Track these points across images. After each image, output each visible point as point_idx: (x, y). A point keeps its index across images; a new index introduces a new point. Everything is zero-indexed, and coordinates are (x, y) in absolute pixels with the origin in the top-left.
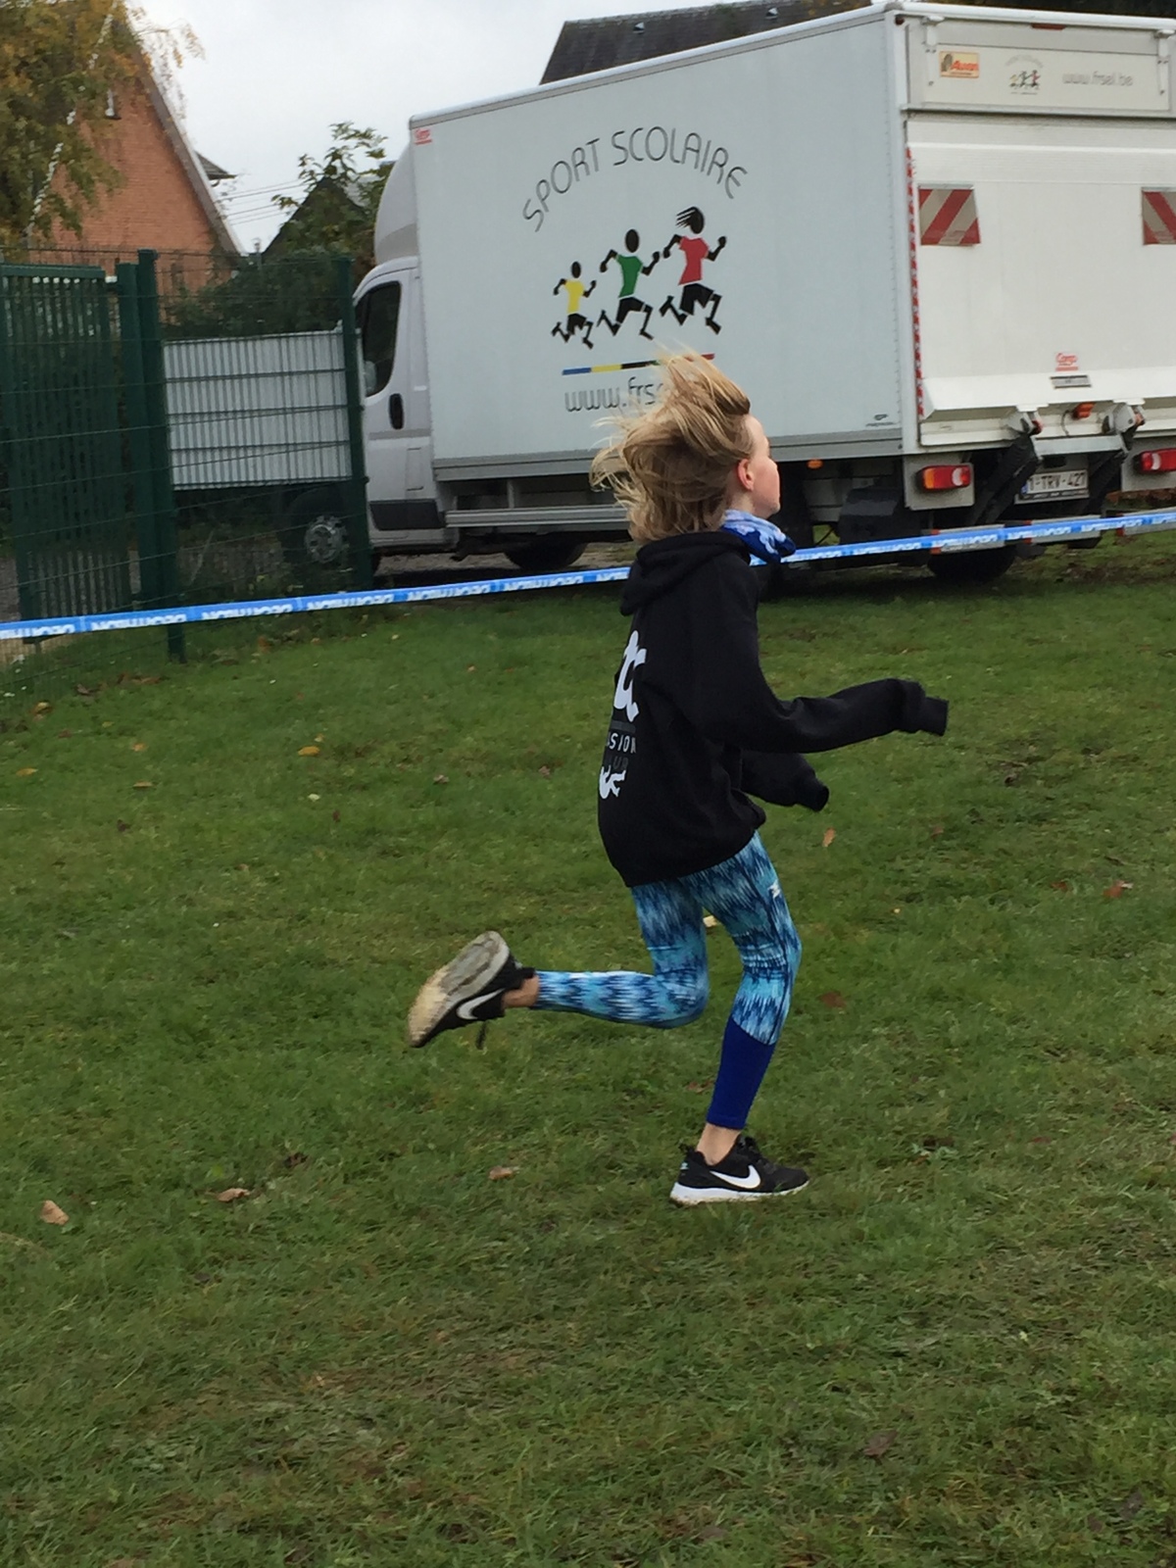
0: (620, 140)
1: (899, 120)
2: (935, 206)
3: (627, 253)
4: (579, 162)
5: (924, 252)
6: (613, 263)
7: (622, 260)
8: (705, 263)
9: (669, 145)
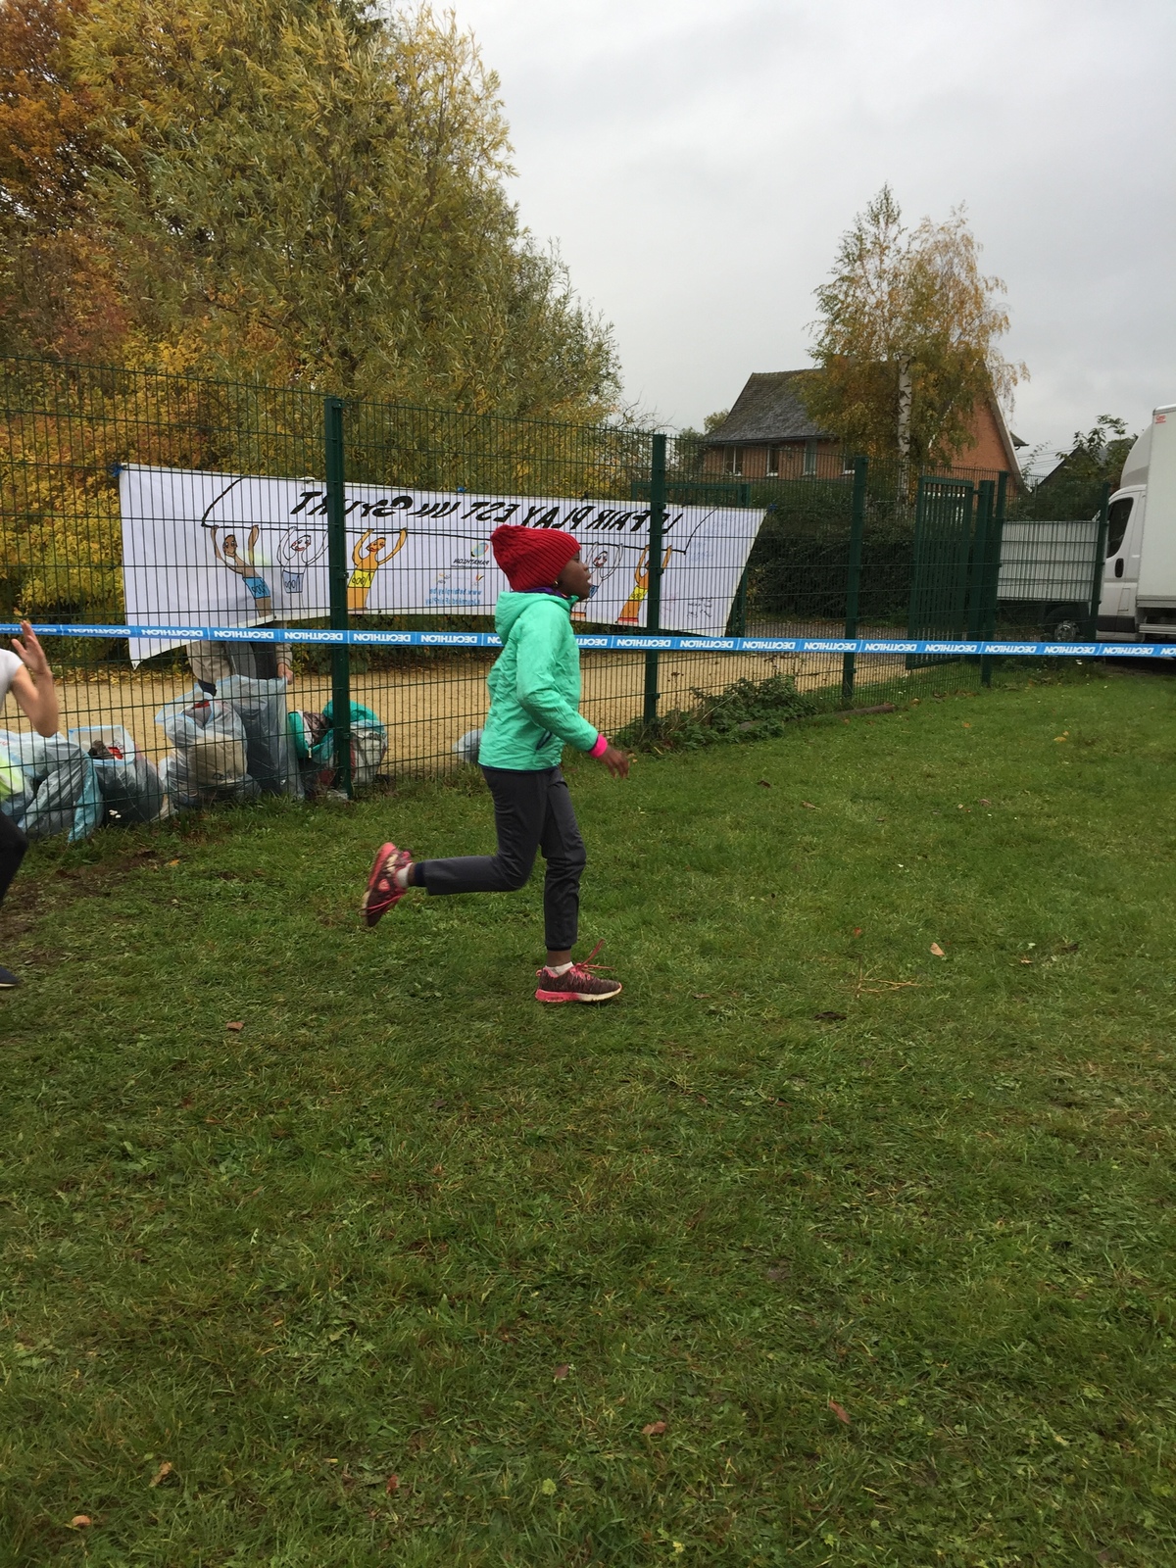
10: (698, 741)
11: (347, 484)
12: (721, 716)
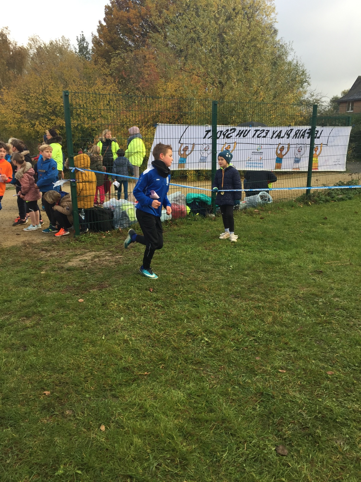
10: (323, 201)
11: (218, 126)
12: (332, 193)
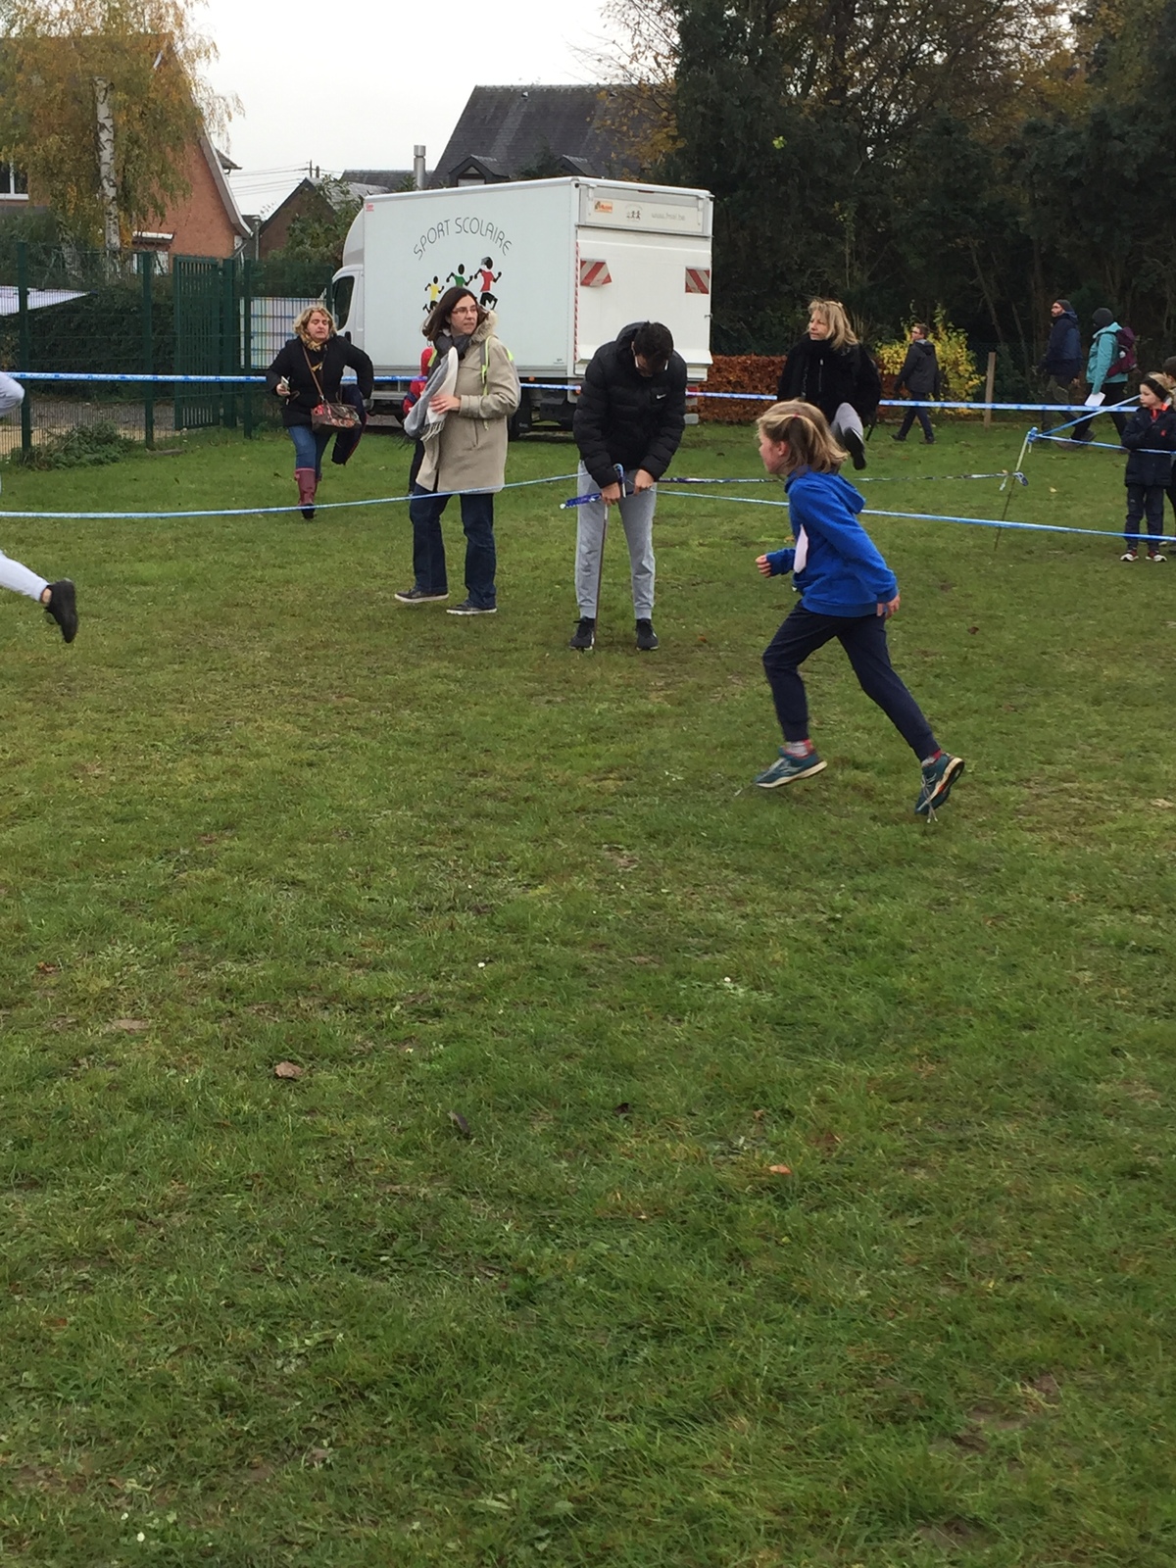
0: (459, 222)
1: (574, 229)
2: (588, 269)
3: (458, 275)
4: (440, 230)
5: (582, 290)
6: (452, 278)
7: (456, 278)
8: (492, 283)
9: (480, 226)
10: (64, 464)
